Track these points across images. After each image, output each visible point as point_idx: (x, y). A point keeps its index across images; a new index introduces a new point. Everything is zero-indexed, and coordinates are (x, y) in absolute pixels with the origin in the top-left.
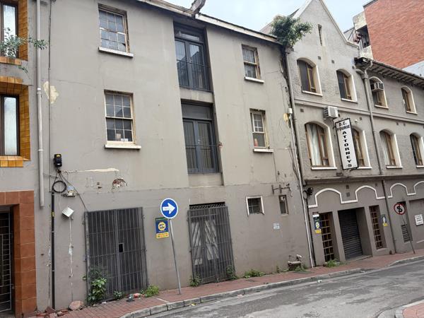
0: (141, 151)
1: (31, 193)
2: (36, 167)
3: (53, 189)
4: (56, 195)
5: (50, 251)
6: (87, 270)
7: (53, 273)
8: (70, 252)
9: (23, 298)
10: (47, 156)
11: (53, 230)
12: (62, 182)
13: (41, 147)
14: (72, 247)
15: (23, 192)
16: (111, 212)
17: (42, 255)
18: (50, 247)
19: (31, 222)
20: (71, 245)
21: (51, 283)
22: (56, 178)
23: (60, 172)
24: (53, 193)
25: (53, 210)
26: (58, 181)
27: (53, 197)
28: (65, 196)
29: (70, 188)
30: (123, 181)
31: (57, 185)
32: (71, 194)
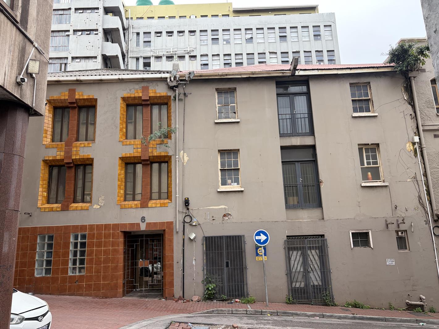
0: (244, 192)
1: (172, 223)
2: (175, 207)
3: (184, 220)
4: (186, 224)
5: (182, 261)
6: (204, 277)
7: (183, 275)
8: (194, 263)
9: (166, 288)
10: (181, 199)
11: (184, 247)
12: (189, 215)
13: (177, 194)
14: (195, 260)
15: (167, 222)
16: (221, 237)
17: (178, 262)
18: (182, 258)
19: (171, 241)
20: (194, 258)
21: (182, 281)
22: (186, 213)
23: (188, 209)
24: (184, 223)
25: (184, 234)
26: (187, 215)
27: (184, 226)
28: (191, 225)
29: (194, 220)
30: (230, 214)
31: (186, 217)
32: (194, 224)
